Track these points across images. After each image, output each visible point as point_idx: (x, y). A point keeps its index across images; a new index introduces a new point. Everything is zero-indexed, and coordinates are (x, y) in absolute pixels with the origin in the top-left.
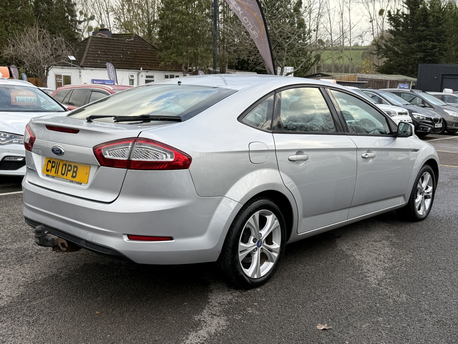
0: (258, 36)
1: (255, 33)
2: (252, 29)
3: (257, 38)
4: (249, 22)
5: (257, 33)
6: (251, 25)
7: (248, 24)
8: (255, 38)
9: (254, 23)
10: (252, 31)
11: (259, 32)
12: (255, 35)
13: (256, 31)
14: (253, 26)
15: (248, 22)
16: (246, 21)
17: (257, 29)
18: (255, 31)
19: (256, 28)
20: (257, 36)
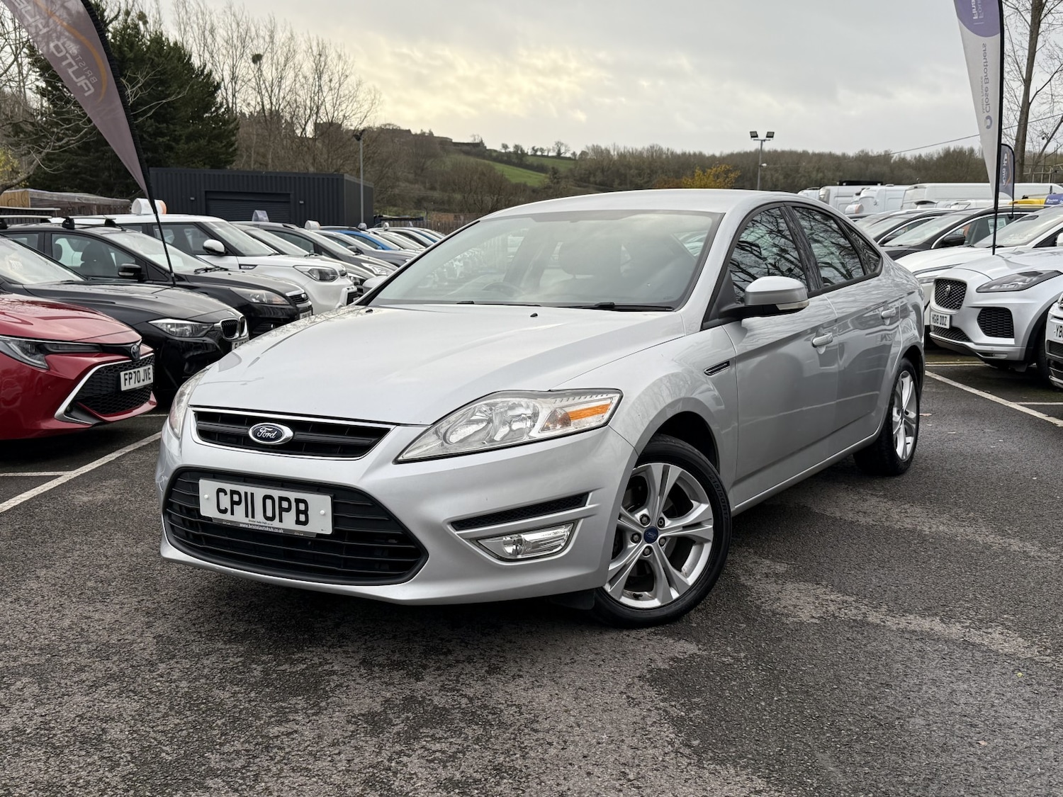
0: (92, 90)
1: (86, 84)
2: (78, 73)
3: (90, 95)
4: (68, 55)
5: (91, 83)
6: (74, 64)
7: (64, 61)
8: (86, 94)
9: (80, 57)
10: (77, 78)
11: (94, 80)
12: (86, 89)
13: (88, 78)
14: (77, 64)
15: (65, 55)
16: (59, 53)
17: (89, 73)
18: (84, 77)
19: (86, 71)
20: (89, 89)
